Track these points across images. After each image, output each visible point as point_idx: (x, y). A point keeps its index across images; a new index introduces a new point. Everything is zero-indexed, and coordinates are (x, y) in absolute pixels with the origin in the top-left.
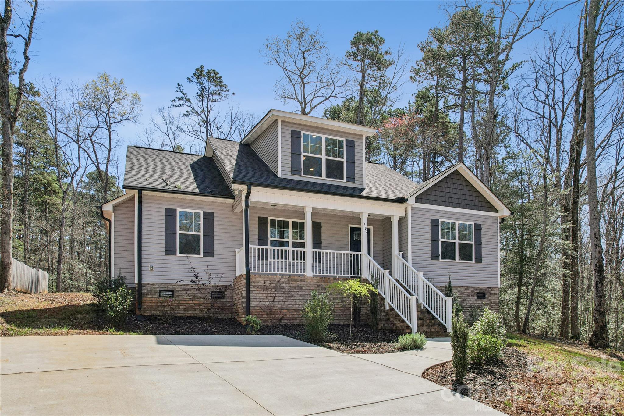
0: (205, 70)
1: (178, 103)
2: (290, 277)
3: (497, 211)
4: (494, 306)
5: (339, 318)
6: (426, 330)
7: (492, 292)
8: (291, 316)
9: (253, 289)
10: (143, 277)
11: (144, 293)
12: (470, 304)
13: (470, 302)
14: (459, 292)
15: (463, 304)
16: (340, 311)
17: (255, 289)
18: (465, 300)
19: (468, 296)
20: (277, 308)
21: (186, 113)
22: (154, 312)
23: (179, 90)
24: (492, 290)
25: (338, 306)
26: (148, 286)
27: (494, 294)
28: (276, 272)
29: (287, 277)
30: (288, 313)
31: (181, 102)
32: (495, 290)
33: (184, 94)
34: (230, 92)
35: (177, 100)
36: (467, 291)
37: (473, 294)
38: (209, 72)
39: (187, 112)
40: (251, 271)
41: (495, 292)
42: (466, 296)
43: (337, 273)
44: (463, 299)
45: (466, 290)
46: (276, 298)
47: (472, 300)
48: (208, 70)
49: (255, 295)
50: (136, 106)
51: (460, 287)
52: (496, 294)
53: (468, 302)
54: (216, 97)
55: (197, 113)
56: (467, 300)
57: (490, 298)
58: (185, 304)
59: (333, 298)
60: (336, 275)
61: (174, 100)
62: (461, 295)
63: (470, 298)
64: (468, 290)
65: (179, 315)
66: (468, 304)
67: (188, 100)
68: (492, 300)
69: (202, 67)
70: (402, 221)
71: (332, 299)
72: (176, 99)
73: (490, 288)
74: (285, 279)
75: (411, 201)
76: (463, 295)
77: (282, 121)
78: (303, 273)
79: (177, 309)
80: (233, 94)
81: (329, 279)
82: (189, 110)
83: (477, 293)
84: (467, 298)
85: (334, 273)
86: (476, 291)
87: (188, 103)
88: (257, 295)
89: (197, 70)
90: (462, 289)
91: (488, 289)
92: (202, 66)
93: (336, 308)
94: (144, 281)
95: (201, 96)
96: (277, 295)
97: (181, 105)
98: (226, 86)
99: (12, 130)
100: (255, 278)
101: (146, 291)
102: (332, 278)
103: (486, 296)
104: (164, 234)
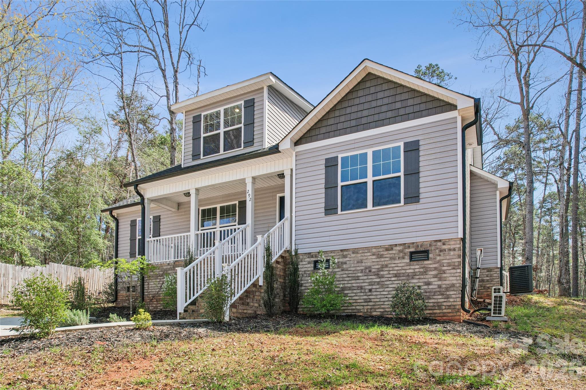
7: (444, 247)
12: (395, 272)
13: (397, 268)
14: (373, 255)
15: (382, 273)
18: (387, 266)
19: (392, 259)
24: (444, 244)
27: (450, 250)
32: (453, 243)
36: (391, 252)
37: (401, 255)
41: (452, 247)
42: (387, 259)
44: (383, 265)
45: (387, 250)
47: (399, 265)
51: (375, 247)
53: (391, 269)
56: (390, 266)
57: (438, 258)
62: (378, 260)
63: (396, 262)
64: (392, 249)
66: (391, 272)
68: (444, 261)
73: (440, 241)
75: (285, 146)
76: (383, 259)
77: (186, 112)
83: (412, 253)
84: (389, 262)
86: (408, 251)
90: (381, 250)
91: (435, 244)
103: (431, 256)
104: (129, 241)
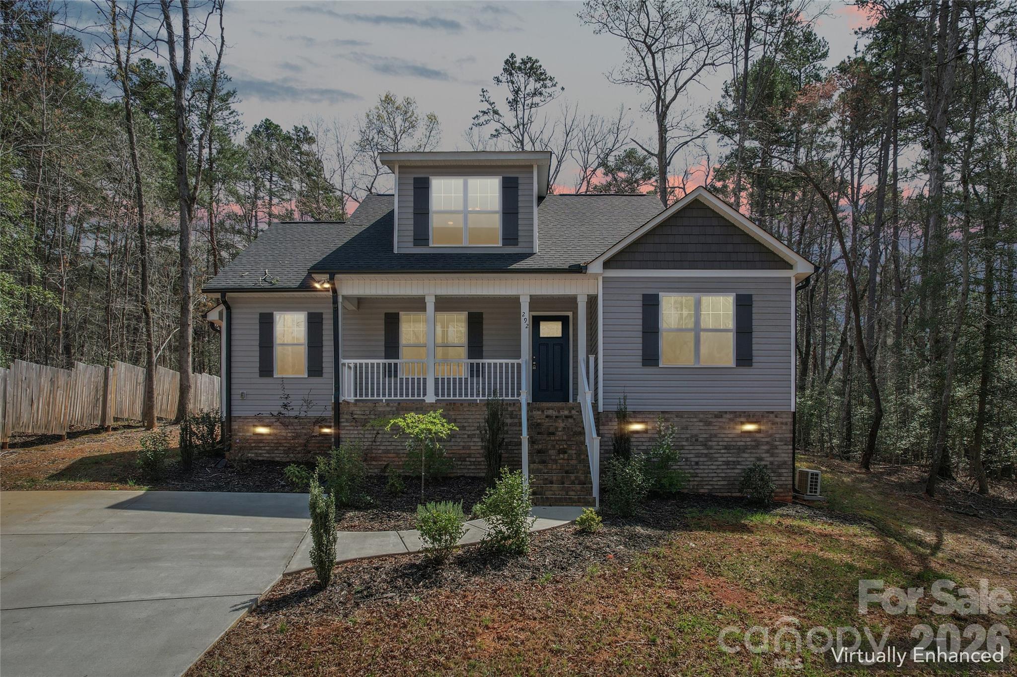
0: (518, 60)
1: (482, 119)
2: (399, 404)
3: (789, 266)
4: (780, 447)
5: (478, 467)
6: (557, 493)
7: (778, 420)
8: (400, 463)
9: (345, 424)
10: (233, 408)
11: (235, 429)
12: (725, 443)
13: (726, 439)
14: (700, 421)
15: (710, 443)
16: (478, 456)
17: (348, 424)
18: (715, 436)
19: (722, 428)
20: (380, 451)
21: (495, 133)
22: (249, 455)
23: (484, 99)
24: (776, 417)
25: (476, 448)
26: (240, 420)
27: (782, 423)
28: (381, 398)
29: (396, 404)
30: (397, 459)
31: (486, 117)
32: (785, 416)
33: (491, 104)
34: (559, 86)
35: (481, 114)
36: (720, 420)
37: (731, 424)
38: (524, 62)
39: (496, 130)
40: (341, 399)
41: (784, 420)
42: (716, 428)
43: (478, 395)
44: (711, 434)
45: (716, 416)
46: (379, 436)
47: (729, 436)
48: (522, 60)
49: (348, 432)
50: (433, 132)
51: (703, 413)
52: (786, 424)
53: (720, 439)
54: (537, 99)
55: (509, 130)
56: (719, 435)
57: (771, 432)
58: (285, 445)
59: (469, 436)
60: (475, 398)
61: (477, 116)
62: (706, 428)
63: (726, 432)
64: (721, 417)
65: (278, 459)
66: (721, 443)
67: (496, 112)
68: (777, 435)
69: (513, 56)
70: (592, 301)
71: (466, 436)
72: (479, 114)
73: (772, 412)
74: (392, 407)
75: (596, 268)
76: (711, 428)
77: (399, 167)
78: (422, 398)
79: (276, 452)
80: (563, 89)
81: (462, 405)
82: (498, 128)
84: (719, 431)
85: (472, 395)
86: (739, 420)
87: (496, 117)
88: (351, 432)
89: (507, 62)
90: (709, 416)
91: (767, 415)
92: (512, 54)
93: (472, 451)
94: (235, 414)
95: (513, 103)
96: (380, 432)
97: (487, 122)
98: (551, 79)
99: (189, 215)
100: (349, 408)
101: (237, 427)
102: (466, 404)
103: (763, 428)
104: (258, 349)
